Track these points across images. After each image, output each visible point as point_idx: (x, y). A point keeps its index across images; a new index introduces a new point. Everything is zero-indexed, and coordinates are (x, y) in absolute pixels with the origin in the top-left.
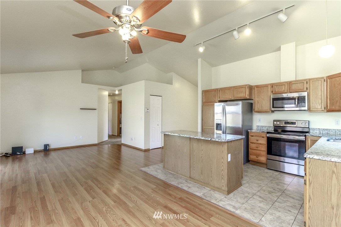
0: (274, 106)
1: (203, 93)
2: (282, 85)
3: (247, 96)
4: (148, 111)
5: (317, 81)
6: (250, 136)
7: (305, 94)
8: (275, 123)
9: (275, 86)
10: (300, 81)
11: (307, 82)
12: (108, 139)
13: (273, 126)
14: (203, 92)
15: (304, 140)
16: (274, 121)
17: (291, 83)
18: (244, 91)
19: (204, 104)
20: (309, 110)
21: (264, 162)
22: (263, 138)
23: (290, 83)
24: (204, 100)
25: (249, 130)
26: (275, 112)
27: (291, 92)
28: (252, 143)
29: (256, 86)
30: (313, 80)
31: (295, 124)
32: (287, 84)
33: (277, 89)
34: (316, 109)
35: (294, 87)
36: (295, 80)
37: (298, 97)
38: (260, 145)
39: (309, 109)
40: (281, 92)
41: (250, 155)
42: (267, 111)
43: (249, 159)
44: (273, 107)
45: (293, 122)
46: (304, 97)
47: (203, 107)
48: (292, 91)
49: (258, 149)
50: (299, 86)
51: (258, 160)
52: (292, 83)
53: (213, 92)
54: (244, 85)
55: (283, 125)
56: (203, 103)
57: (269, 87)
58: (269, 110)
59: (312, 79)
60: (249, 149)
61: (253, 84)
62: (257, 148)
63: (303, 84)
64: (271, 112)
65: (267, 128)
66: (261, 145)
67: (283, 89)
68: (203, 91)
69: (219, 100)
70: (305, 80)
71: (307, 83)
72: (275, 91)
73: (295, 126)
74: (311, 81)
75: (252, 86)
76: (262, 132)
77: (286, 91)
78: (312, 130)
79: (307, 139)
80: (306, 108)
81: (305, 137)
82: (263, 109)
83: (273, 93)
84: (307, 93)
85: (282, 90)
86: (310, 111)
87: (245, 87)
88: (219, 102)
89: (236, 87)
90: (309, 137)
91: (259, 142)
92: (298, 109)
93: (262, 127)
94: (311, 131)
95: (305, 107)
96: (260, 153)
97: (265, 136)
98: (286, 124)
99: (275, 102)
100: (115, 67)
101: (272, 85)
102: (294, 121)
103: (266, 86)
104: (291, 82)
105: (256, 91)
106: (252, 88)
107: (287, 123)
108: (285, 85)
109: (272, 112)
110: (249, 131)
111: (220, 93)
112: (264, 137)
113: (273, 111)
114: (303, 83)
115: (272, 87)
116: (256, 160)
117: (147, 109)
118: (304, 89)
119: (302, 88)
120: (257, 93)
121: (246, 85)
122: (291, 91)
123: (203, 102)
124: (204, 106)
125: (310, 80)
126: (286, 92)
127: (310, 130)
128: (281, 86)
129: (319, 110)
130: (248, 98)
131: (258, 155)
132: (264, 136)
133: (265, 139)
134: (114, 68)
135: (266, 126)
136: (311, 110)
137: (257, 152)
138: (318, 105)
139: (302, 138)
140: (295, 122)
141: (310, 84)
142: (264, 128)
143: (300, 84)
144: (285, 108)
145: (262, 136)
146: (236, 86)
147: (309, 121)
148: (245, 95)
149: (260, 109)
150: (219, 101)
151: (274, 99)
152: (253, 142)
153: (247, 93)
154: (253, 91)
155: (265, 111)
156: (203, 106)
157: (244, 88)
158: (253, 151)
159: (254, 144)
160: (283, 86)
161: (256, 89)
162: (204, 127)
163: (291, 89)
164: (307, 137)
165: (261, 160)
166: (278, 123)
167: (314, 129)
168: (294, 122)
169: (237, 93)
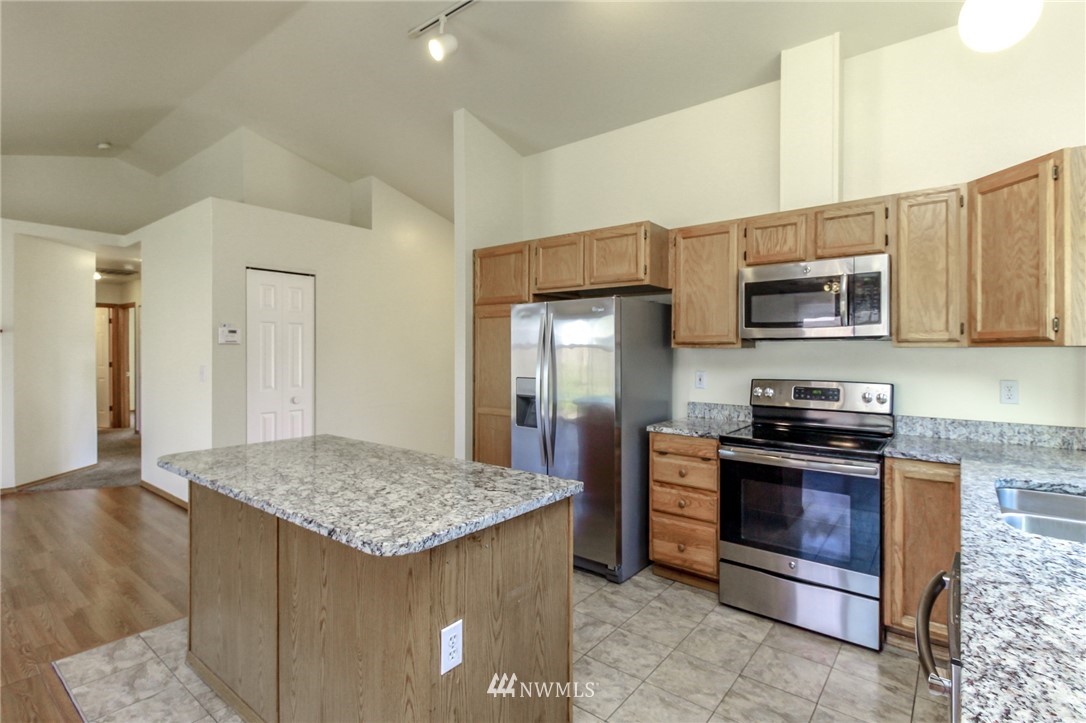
0: (754, 320)
1: (474, 263)
2: (784, 226)
3: (641, 275)
4: (236, 337)
5: (931, 206)
6: (654, 451)
7: (878, 264)
8: (759, 391)
9: (759, 231)
10: (857, 206)
11: (887, 210)
12: (94, 461)
13: (748, 404)
14: (474, 256)
15: (878, 477)
16: (755, 383)
17: (819, 216)
18: (631, 250)
19: (478, 308)
20: (894, 337)
21: (711, 570)
22: (704, 465)
23: (816, 214)
24: (478, 291)
25: (650, 423)
26: (758, 343)
27: (820, 258)
28: (662, 484)
29: (682, 231)
30: (913, 202)
31: (838, 400)
32: (804, 218)
33: (763, 245)
34: (926, 332)
35: (832, 234)
36: (836, 201)
37: (849, 276)
38: (691, 494)
39: (894, 331)
40: (781, 258)
41: (653, 537)
42: (725, 340)
43: (651, 558)
44: (749, 323)
45: (829, 390)
46: (874, 280)
47: (474, 323)
48: (827, 252)
49: (686, 512)
50: (856, 231)
51: (685, 561)
52: (826, 216)
53: (513, 256)
54: (632, 225)
55: (789, 401)
56: (475, 305)
57: (735, 234)
58: (734, 340)
59: (907, 197)
60: (651, 513)
61: (670, 221)
62: (681, 506)
63: (869, 217)
64: (739, 345)
65: (727, 413)
66: (696, 496)
67: (790, 241)
68: (474, 251)
69: (537, 292)
70: (879, 203)
71: (887, 217)
72: (758, 252)
73: (835, 406)
74: (905, 205)
75: (668, 231)
76: (701, 436)
77: (800, 253)
78: (906, 424)
79: (887, 471)
80: (882, 329)
81: (877, 466)
82: (709, 334)
83: (751, 260)
84: (885, 257)
85: (786, 249)
86: (899, 342)
87: (636, 234)
88: (534, 301)
89: (599, 236)
90: (896, 465)
91: (690, 480)
92: (846, 331)
93: (710, 407)
94: (902, 430)
95: (879, 321)
96: (694, 530)
97: (711, 454)
98: (799, 398)
99: (755, 299)
100: (109, 144)
101: (746, 227)
102: (834, 386)
103: (721, 230)
104: (822, 212)
105: (682, 250)
106: (668, 239)
107: (805, 392)
108: (795, 224)
109: (743, 347)
110: (650, 429)
111: (538, 259)
112: (709, 459)
113: (749, 342)
114: (872, 213)
115: (745, 236)
116: (678, 562)
117: (226, 330)
118: (873, 243)
119: (866, 238)
120: (687, 261)
121: (639, 225)
122: (820, 252)
123: (474, 300)
124: (478, 320)
125: (898, 199)
126: (803, 257)
127: (898, 424)
128: (780, 229)
129: (935, 336)
130: (647, 282)
131: (684, 541)
132: (708, 455)
133: (715, 467)
134: (102, 146)
135: (723, 405)
136: (903, 336)
137: (683, 524)
138: (933, 313)
139: (867, 469)
140: (838, 390)
141: (898, 219)
142: (714, 413)
143: (859, 218)
144: (803, 329)
145: (700, 454)
146: (601, 231)
147: (892, 385)
148: (633, 270)
149: (696, 334)
150: (535, 295)
151: (753, 290)
152: (664, 479)
153: (644, 259)
154: (672, 251)
155: (715, 340)
156: (474, 318)
157: (631, 238)
158: (666, 520)
159: (668, 490)
160: (790, 231)
161: (682, 243)
162: (478, 410)
163: (820, 243)
164: (888, 463)
165: (696, 562)
166: (770, 392)
167: (911, 421)
168: (833, 390)
169: (605, 258)
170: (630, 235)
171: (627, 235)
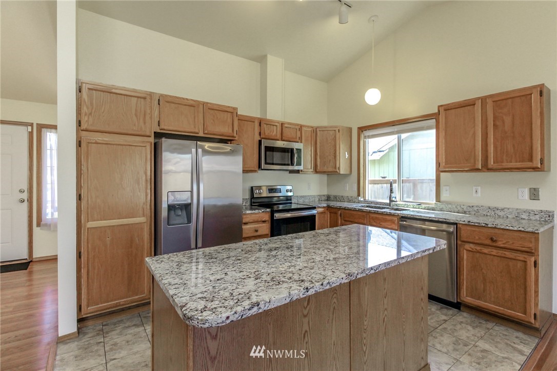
0: (268, 162)
1: (81, 92)
3: (236, 133)
8: (257, 191)
9: (264, 125)
10: (293, 125)
11: (299, 129)
16: (254, 188)
18: (229, 120)
23: (282, 124)
30: (305, 128)
31: (280, 192)
32: (279, 124)
33: (267, 131)
34: (307, 169)
35: (287, 132)
40: (272, 138)
42: (253, 169)
44: (266, 163)
45: (278, 189)
46: (300, 151)
50: (292, 133)
52: (285, 125)
53: (134, 100)
55: (266, 194)
57: (256, 123)
58: (256, 169)
59: (304, 126)
63: (295, 130)
67: (275, 132)
69: (159, 131)
70: (298, 126)
71: (299, 131)
72: (264, 133)
73: (280, 194)
74: (303, 128)
77: (277, 137)
82: (246, 166)
83: (263, 136)
85: (274, 134)
86: (302, 171)
87: (232, 113)
89: (210, 106)
91: (258, 233)
97: (268, 218)
98: (270, 193)
99: (268, 153)
101: (260, 122)
102: (279, 187)
103: (252, 120)
107: (271, 190)
108: (277, 126)
111: (161, 109)
112: (266, 221)
115: (260, 125)
119: (295, 136)
121: (234, 108)
122: (283, 138)
125: (301, 126)
126: (278, 139)
128: (272, 126)
130: (237, 139)
132: (266, 219)
133: (269, 225)
140: (280, 189)
147: (292, 186)
148: (230, 131)
151: (267, 149)
153: (236, 127)
155: (249, 169)
160: (275, 128)
163: (283, 135)
166: (261, 191)
169: (214, 121)
170: (229, 112)
171: (227, 112)
